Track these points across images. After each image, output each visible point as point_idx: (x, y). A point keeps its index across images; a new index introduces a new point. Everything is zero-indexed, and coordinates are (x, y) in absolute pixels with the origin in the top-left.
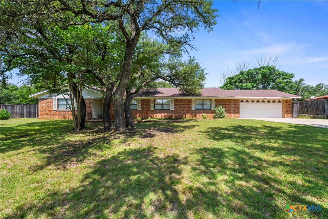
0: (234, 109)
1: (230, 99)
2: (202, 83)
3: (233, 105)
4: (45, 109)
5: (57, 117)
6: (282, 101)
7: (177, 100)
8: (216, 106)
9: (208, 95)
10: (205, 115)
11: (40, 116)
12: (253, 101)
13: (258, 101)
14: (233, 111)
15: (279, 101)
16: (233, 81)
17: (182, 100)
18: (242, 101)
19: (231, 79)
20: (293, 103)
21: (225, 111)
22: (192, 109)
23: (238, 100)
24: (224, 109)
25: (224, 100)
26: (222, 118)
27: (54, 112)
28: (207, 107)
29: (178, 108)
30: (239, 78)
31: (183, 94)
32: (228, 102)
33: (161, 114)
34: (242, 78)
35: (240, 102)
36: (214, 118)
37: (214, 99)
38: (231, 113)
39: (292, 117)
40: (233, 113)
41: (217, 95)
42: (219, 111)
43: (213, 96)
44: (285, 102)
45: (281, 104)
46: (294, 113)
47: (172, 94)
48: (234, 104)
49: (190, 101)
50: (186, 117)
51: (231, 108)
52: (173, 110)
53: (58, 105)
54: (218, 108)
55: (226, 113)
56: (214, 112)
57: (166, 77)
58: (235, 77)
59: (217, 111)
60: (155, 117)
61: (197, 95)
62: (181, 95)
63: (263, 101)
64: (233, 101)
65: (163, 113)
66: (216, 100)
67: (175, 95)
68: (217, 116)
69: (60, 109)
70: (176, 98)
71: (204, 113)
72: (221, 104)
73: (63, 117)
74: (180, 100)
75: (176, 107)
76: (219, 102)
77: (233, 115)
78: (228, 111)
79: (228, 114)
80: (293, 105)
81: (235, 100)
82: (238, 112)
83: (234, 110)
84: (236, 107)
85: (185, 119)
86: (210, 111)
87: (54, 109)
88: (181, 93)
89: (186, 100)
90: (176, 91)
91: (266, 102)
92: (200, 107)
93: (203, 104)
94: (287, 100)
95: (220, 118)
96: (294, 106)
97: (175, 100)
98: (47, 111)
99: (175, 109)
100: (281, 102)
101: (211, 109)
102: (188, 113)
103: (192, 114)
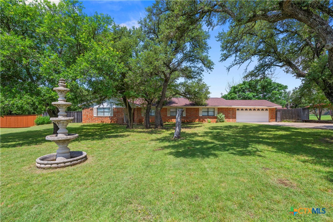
1: (228, 108)
2: (208, 96)
3: (231, 112)
4: (87, 115)
5: (96, 122)
6: (268, 109)
7: (188, 109)
8: (218, 113)
9: (212, 105)
10: (209, 120)
11: (84, 120)
13: (250, 110)
15: (267, 110)
16: (236, 90)
17: (192, 109)
18: (238, 109)
19: (235, 88)
20: (276, 111)
21: (225, 117)
22: (200, 116)
23: (235, 109)
24: (224, 115)
25: (224, 108)
26: (222, 122)
27: (94, 117)
28: (211, 114)
29: (189, 115)
30: (242, 88)
31: (193, 104)
32: (227, 110)
34: (244, 88)
35: (237, 110)
36: (216, 122)
37: (216, 107)
38: (230, 118)
39: (276, 121)
41: (219, 105)
42: (220, 117)
43: (216, 105)
44: (271, 110)
45: (268, 112)
47: (184, 104)
49: (198, 110)
50: (195, 122)
51: (229, 115)
52: (185, 116)
53: (97, 112)
54: (220, 115)
55: (225, 118)
56: (216, 118)
57: (182, 93)
58: (238, 86)
59: (219, 117)
60: (171, 122)
61: (203, 105)
62: (191, 105)
63: (254, 110)
66: (218, 109)
67: (187, 104)
68: (218, 121)
69: (99, 115)
70: (187, 107)
71: (209, 118)
72: (222, 112)
73: (102, 121)
74: (190, 108)
75: (187, 114)
76: (220, 110)
77: (231, 120)
78: (227, 117)
79: (227, 119)
80: (277, 113)
81: (232, 109)
82: (235, 118)
83: (232, 117)
84: (233, 114)
85: (194, 123)
86: (214, 117)
87: (94, 116)
88: (191, 103)
89: (195, 109)
90: (188, 102)
91: (257, 110)
92: (206, 114)
93: (208, 112)
94: (272, 109)
95: (220, 122)
97: (186, 108)
98: (89, 117)
99: (186, 115)
101: (214, 115)
102: (196, 119)
103: (199, 120)
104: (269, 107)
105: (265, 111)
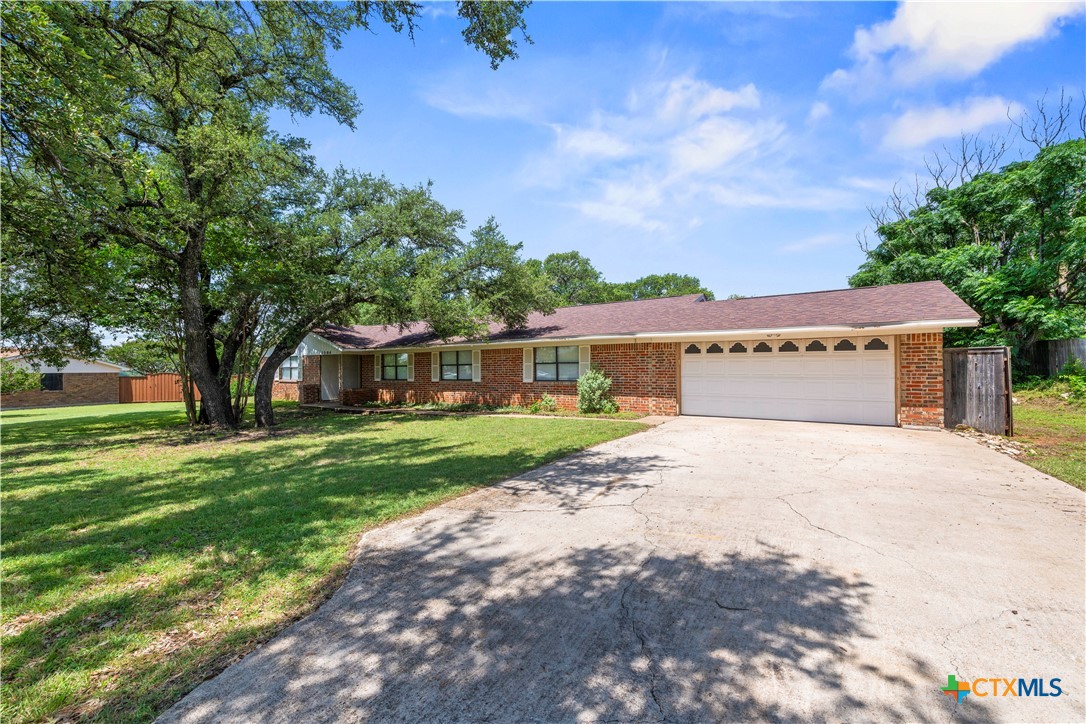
0: (654, 380)
1: (638, 342)
3: (652, 364)
5: (279, 395)
6: (891, 342)
7: (487, 350)
9: (570, 333)
12: (715, 349)
14: (650, 389)
15: (876, 345)
17: (499, 350)
18: (693, 349)
22: (524, 380)
23: (678, 345)
25: (618, 346)
29: (491, 376)
32: (632, 353)
33: (452, 393)
35: (687, 351)
37: (585, 344)
38: (644, 395)
40: (650, 394)
44: (908, 346)
46: (971, 404)
48: (654, 362)
49: (516, 355)
50: (509, 403)
51: (643, 378)
52: (479, 380)
60: (441, 400)
64: (650, 349)
65: (458, 390)
66: (593, 348)
70: (486, 345)
71: (559, 392)
72: (609, 363)
73: (286, 395)
74: (494, 351)
75: (486, 373)
76: (603, 355)
77: (651, 402)
78: (633, 389)
79: (634, 400)
81: (657, 346)
83: (654, 386)
84: (660, 373)
86: (576, 387)
89: (508, 350)
91: (775, 349)
92: (549, 372)
93: (557, 363)
94: (912, 337)
96: (970, 366)
97: (482, 352)
99: (483, 378)
100: (885, 347)
101: (578, 379)
102: (515, 391)
103: (524, 396)
104: (863, 325)
105: (861, 357)
